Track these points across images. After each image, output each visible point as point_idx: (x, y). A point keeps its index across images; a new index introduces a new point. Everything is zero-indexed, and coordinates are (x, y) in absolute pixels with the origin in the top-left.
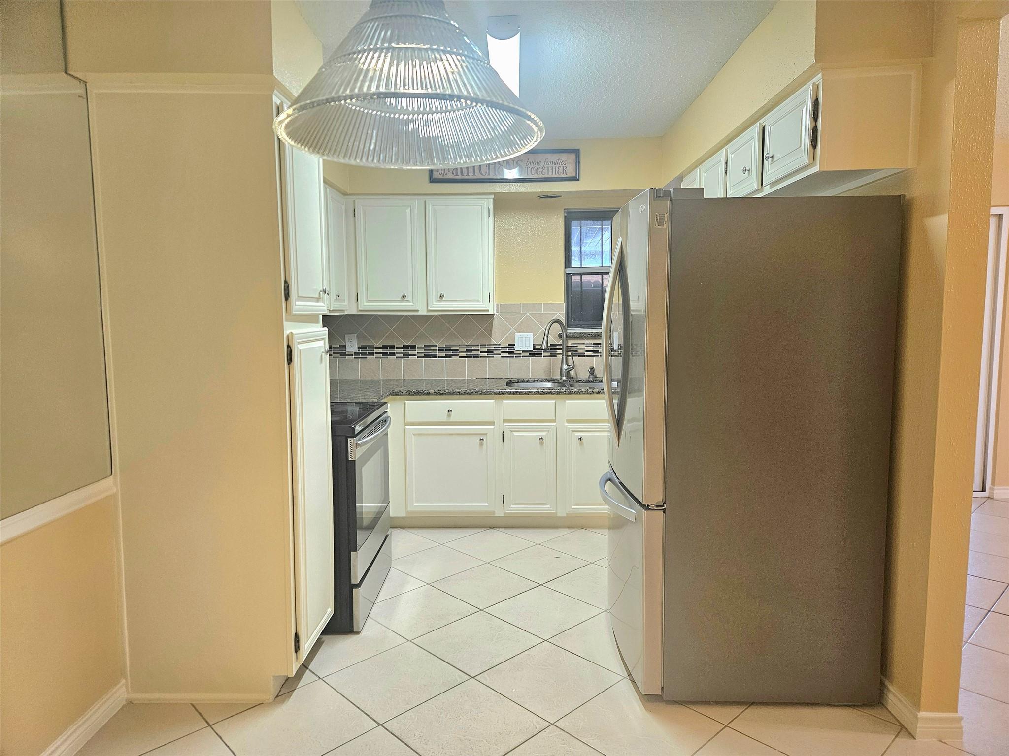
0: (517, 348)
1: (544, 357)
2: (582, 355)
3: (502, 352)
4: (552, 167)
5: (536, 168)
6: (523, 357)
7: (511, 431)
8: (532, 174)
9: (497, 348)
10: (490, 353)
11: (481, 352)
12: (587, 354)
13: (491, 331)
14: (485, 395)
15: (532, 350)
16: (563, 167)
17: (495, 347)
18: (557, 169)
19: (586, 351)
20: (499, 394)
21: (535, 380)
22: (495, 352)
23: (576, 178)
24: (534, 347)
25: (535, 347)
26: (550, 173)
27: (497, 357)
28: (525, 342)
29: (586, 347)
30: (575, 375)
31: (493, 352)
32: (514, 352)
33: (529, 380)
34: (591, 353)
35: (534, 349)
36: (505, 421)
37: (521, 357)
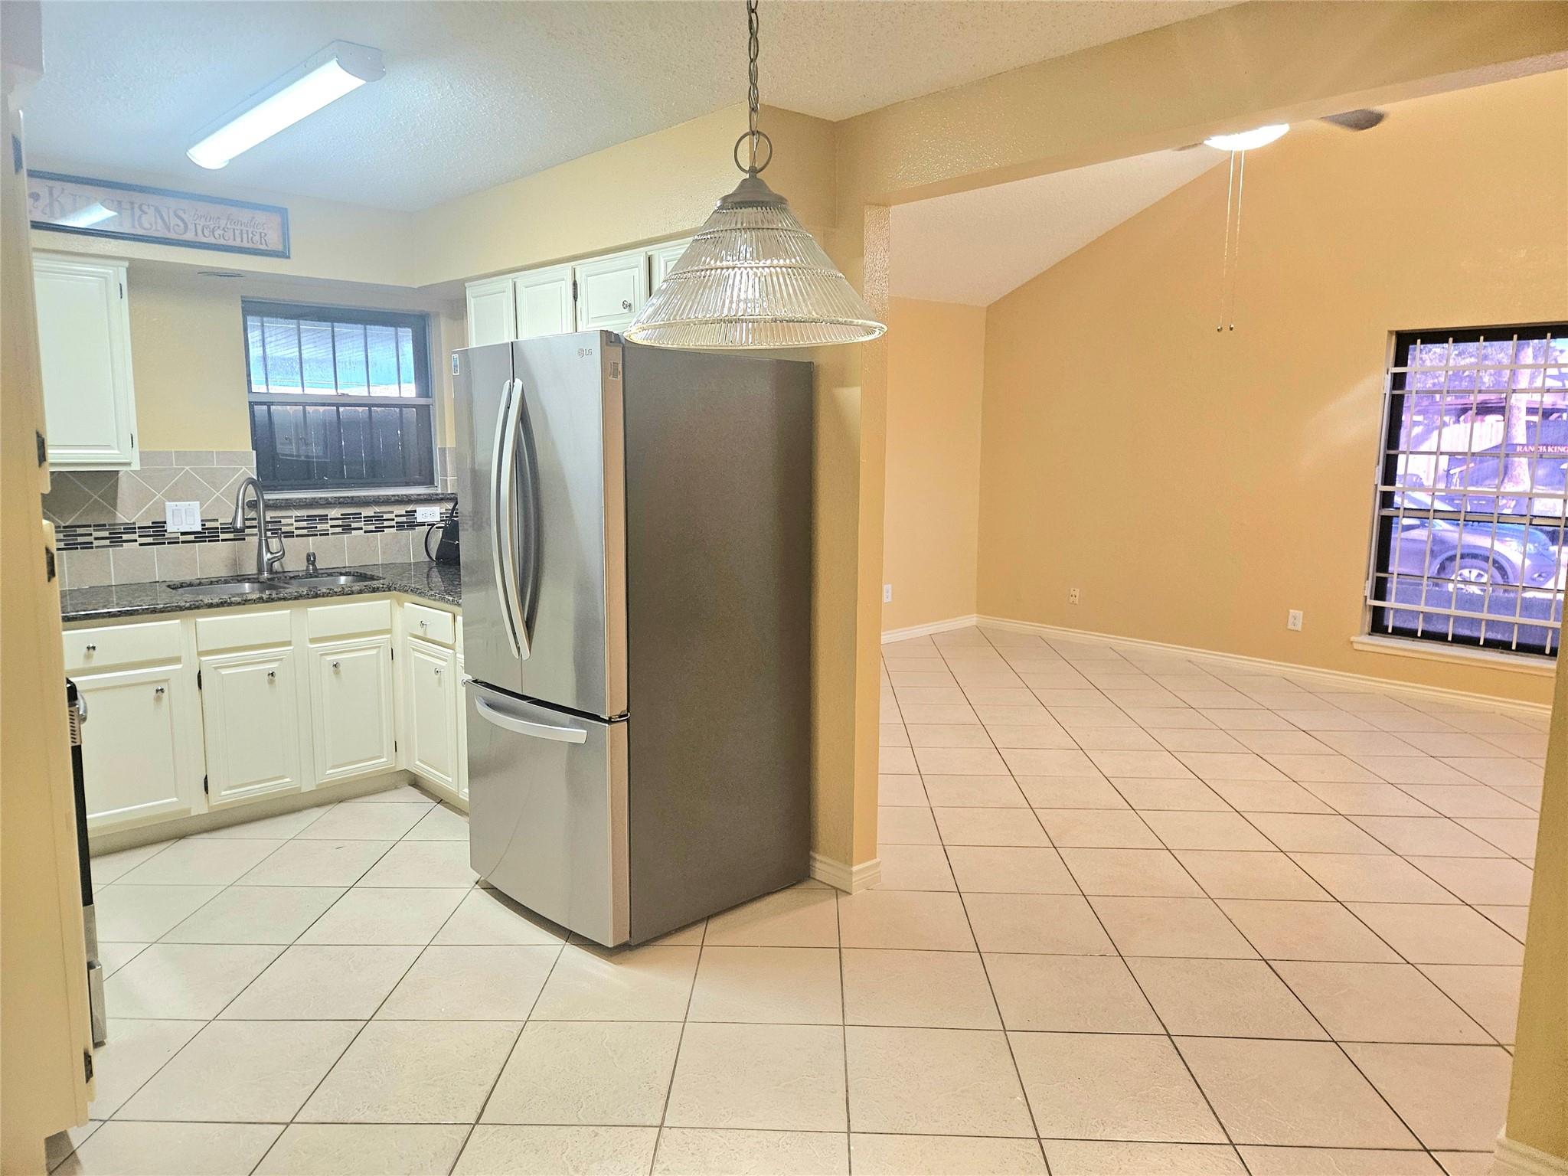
0: (170, 527)
1: (222, 540)
2: (289, 535)
3: (140, 536)
4: (241, 231)
5: (212, 227)
6: (183, 542)
7: (216, 668)
8: (204, 236)
9: (130, 529)
10: (116, 539)
11: (96, 539)
12: (297, 532)
13: (115, 498)
14: (163, 612)
15: (200, 530)
16: (261, 233)
17: (124, 529)
18: (250, 235)
19: (296, 528)
20: (190, 608)
21: (213, 580)
22: (125, 537)
23: (284, 255)
24: (203, 525)
25: (205, 525)
26: (238, 239)
27: (132, 546)
28: (183, 517)
29: (296, 521)
30: (280, 567)
31: (121, 537)
32: (164, 535)
33: (203, 581)
34: (305, 532)
35: (203, 529)
36: (200, 654)
37: (178, 543)
